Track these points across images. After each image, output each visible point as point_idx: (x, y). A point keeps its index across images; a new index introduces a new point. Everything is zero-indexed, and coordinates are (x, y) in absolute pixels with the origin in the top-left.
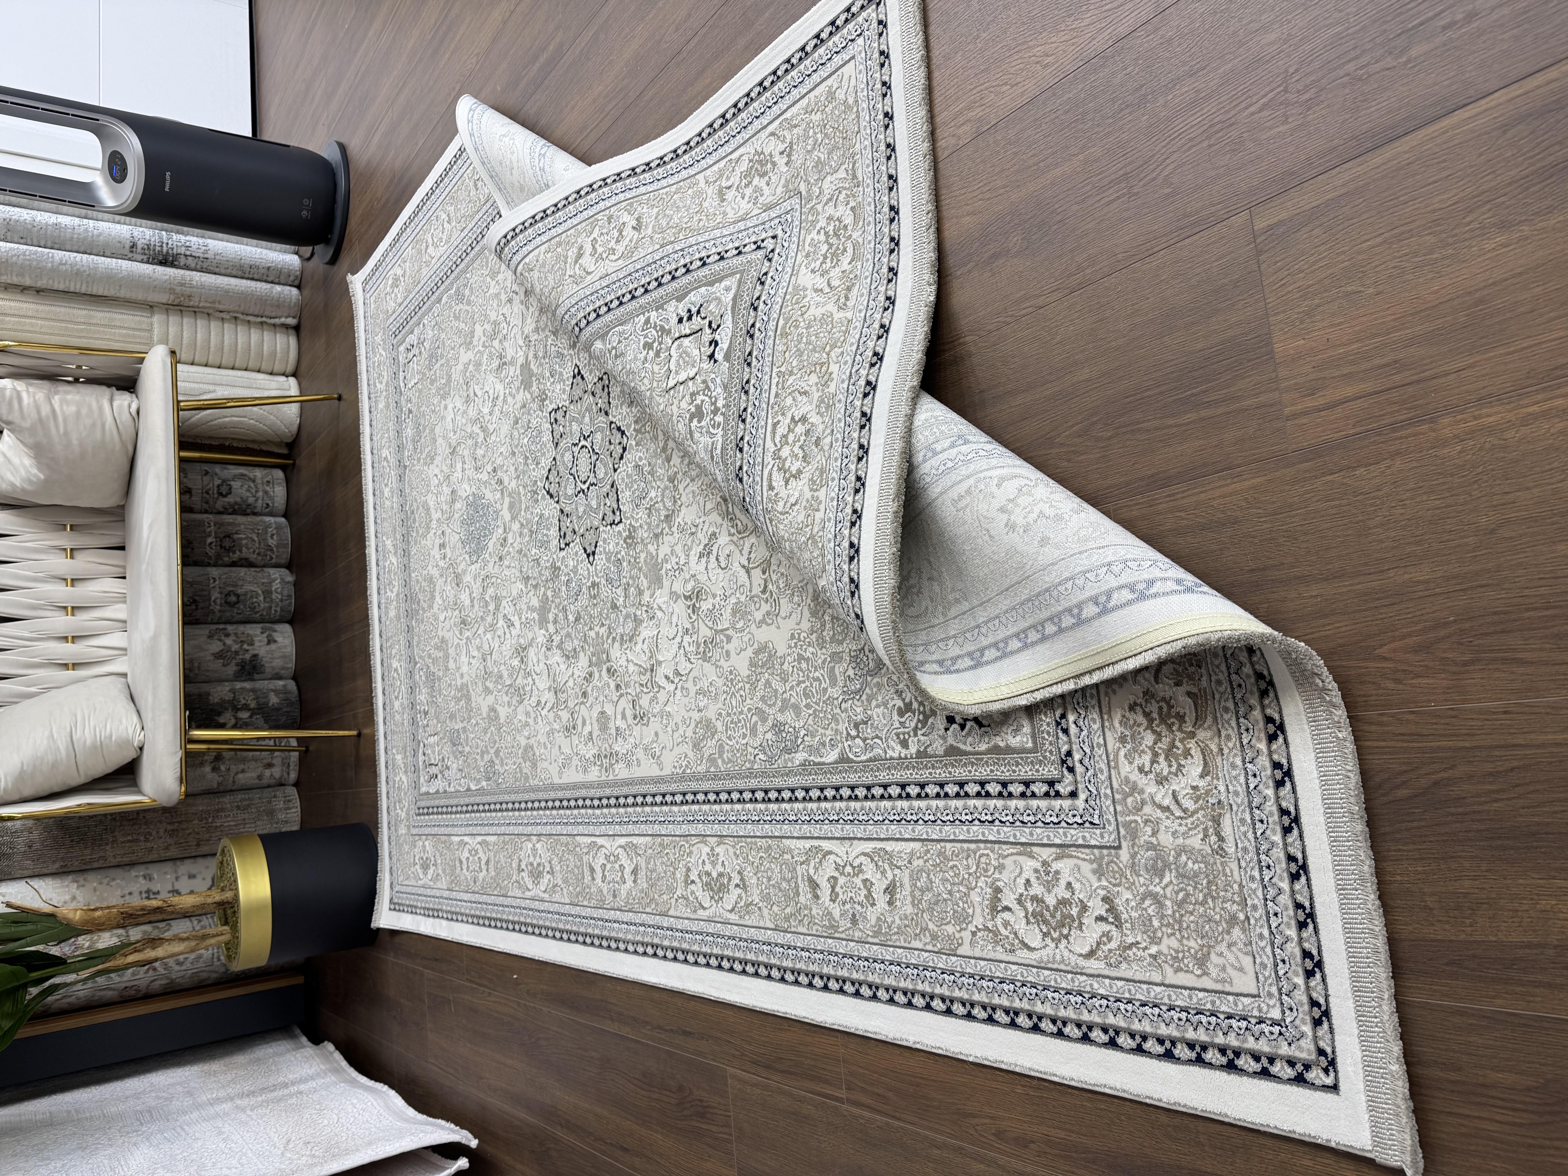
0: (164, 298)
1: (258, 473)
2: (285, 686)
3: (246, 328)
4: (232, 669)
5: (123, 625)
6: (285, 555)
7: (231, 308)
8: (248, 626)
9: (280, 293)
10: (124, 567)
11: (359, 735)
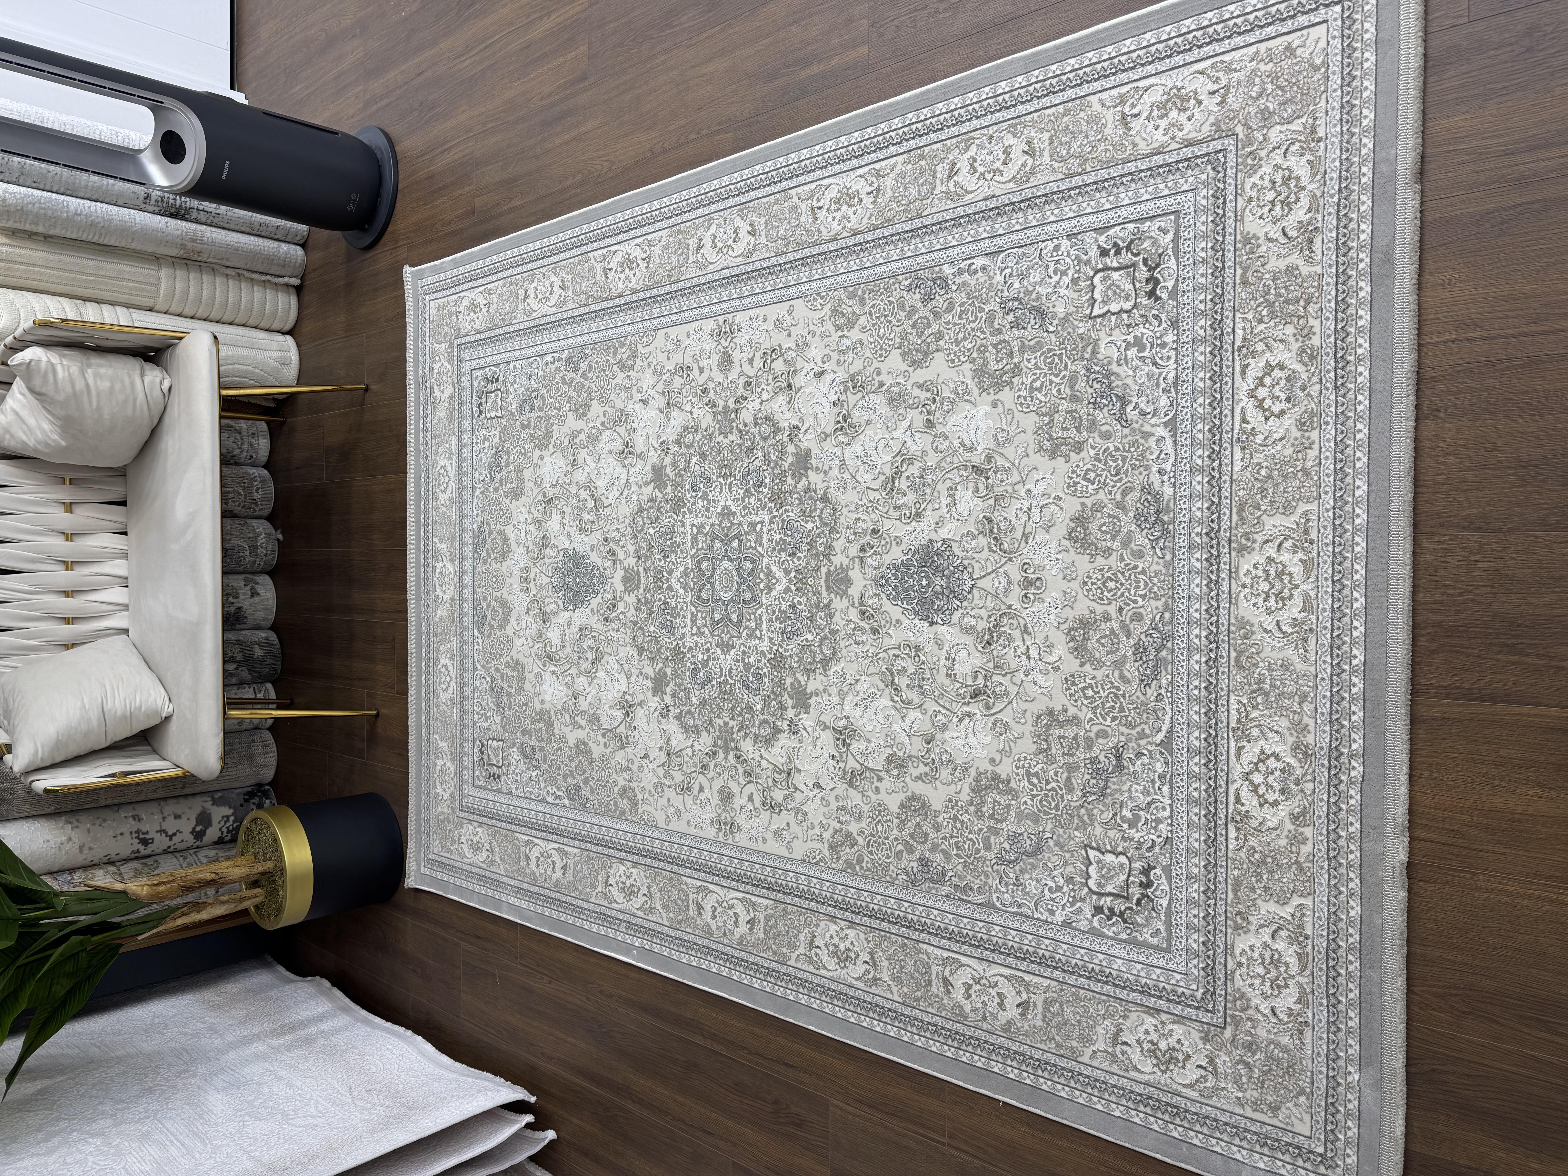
0: (174, 252)
1: (243, 424)
2: (267, 638)
3: (249, 285)
5: (124, 582)
6: (268, 508)
7: (238, 265)
9: (286, 253)
10: (126, 524)
11: (377, 716)
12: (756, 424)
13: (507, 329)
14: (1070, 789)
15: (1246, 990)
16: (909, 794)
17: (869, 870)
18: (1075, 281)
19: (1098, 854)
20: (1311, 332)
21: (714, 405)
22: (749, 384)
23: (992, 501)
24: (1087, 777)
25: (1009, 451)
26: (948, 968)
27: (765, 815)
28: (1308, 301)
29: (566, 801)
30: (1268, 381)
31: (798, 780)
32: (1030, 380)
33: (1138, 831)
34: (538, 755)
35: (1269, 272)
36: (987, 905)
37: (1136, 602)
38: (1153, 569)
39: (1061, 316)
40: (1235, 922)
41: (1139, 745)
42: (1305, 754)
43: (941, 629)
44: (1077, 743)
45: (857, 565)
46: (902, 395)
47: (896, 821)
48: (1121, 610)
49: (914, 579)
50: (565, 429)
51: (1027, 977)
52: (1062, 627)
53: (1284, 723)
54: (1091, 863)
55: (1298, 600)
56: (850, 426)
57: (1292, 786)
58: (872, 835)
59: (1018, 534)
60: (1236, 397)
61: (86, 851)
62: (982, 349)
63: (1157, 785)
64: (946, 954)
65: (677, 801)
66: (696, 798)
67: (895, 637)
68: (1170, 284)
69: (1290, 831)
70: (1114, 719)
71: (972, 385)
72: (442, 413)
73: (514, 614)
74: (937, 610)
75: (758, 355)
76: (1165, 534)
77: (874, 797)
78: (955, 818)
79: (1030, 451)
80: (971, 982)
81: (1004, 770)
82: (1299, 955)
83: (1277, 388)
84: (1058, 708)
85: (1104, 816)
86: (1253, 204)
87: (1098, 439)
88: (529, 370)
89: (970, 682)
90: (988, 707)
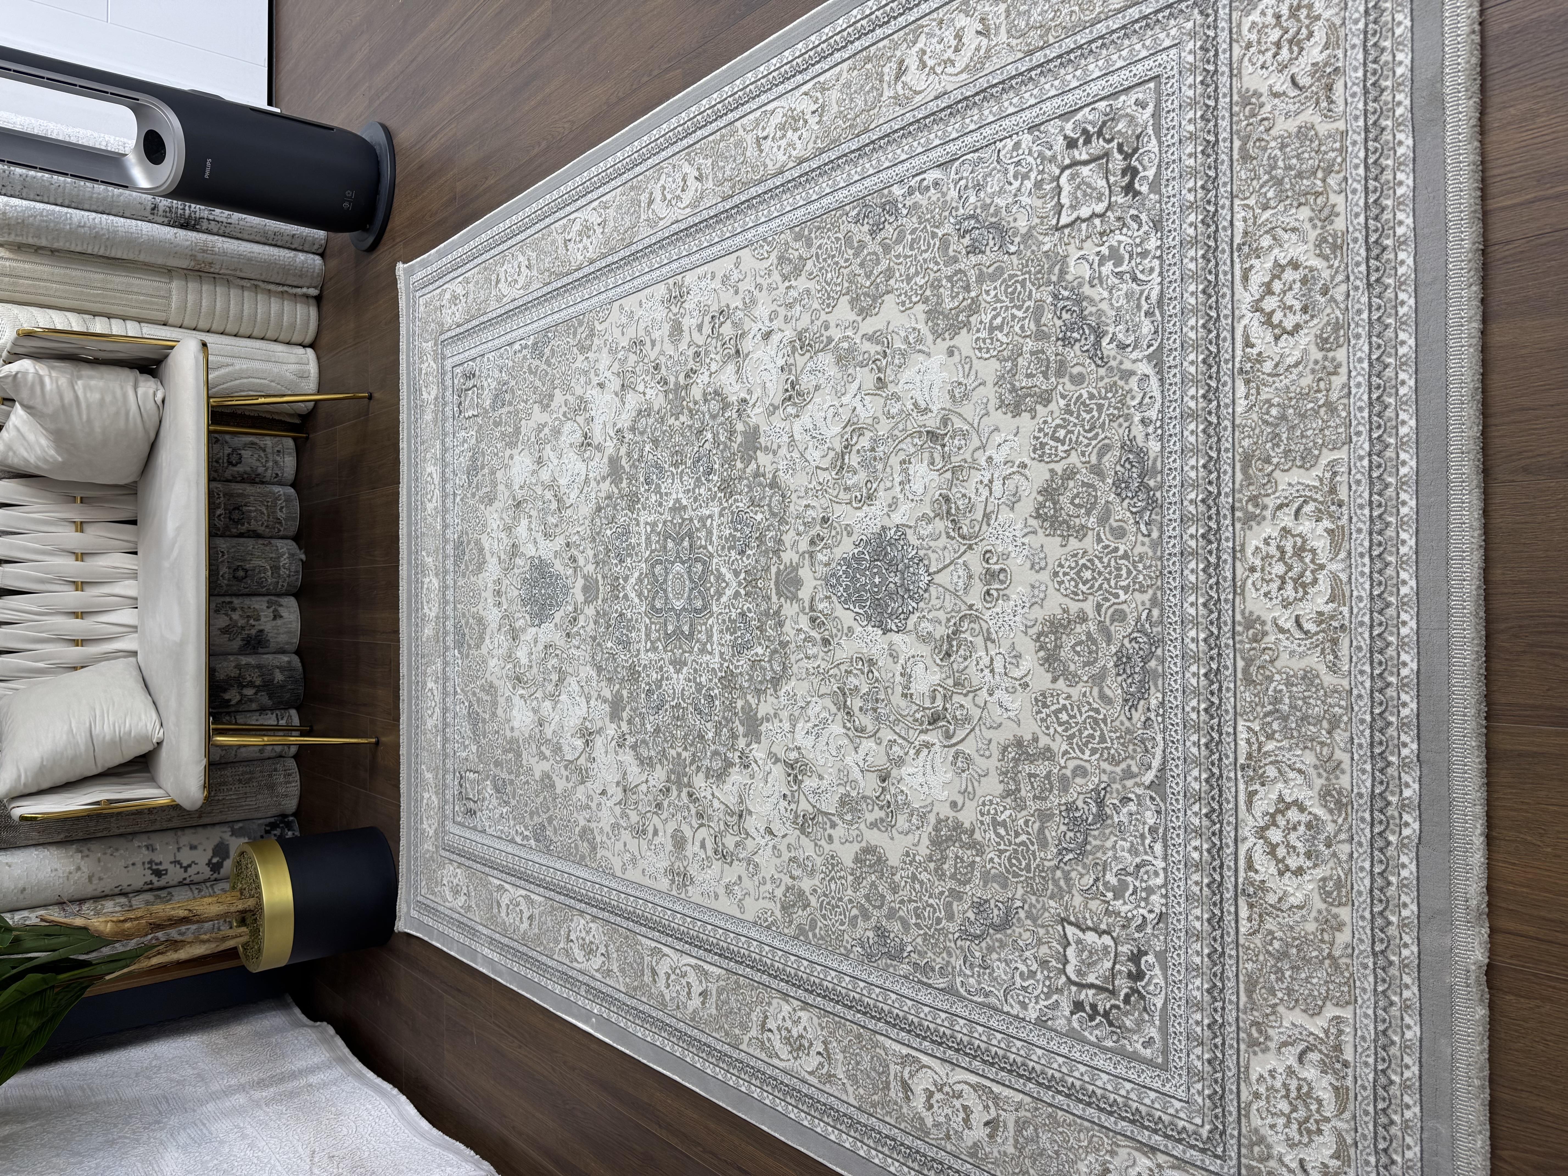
0: (184, 264)
1: (268, 442)
2: (289, 662)
3: (266, 297)
4: (237, 644)
5: (133, 603)
6: (293, 527)
7: (252, 276)
8: (254, 599)
9: (303, 263)
10: (136, 543)
11: (377, 743)
12: (706, 400)
13: (482, 319)
14: (1044, 844)
15: (1266, 1132)
16: (864, 844)
17: (822, 938)
18: (1038, 185)
19: (1077, 931)
20: (1334, 214)
21: (666, 383)
22: (697, 354)
23: (949, 475)
24: (1063, 828)
25: (968, 410)
26: (907, 1069)
27: (717, 865)
28: (1328, 171)
29: (532, 842)
30: (1277, 286)
31: (751, 823)
32: (989, 317)
33: (1125, 903)
34: (509, 789)
35: (1275, 139)
36: (950, 991)
37: (1117, 596)
38: (1136, 551)
39: (1023, 231)
40: (1250, 1035)
41: (1124, 787)
42: (1338, 802)
43: (896, 638)
44: (1050, 783)
45: (807, 562)
46: (850, 351)
47: (850, 878)
48: (1099, 607)
49: (866, 576)
50: (532, 424)
51: (996, 1088)
52: (1031, 631)
53: (1309, 758)
54: (1069, 944)
55: (1324, 585)
56: (798, 394)
57: (1322, 847)
58: (825, 895)
59: (979, 515)
60: (1237, 312)
61: (95, 881)
62: (936, 285)
63: (1147, 842)
64: (905, 1051)
65: (633, 845)
66: (650, 842)
67: (846, 649)
68: (1151, 173)
69: (1320, 912)
70: (1094, 751)
71: (924, 330)
72: (428, 417)
73: (488, 631)
74: (891, 614)
75: (708, 319)
76: (1152, 504)
77: (827, 847)
78: (914, 878)
79: (991, 407)
80: (933, 1088)
81: (968, 817)
82: (1336, 1089)
83: (1290, 295)
84: (1028, 737)
85: (1084, 881)
86: (1252, 50)
87: (1069, 386)
88: (500, 362)
89: (927, 704)
90: (948, 736)
